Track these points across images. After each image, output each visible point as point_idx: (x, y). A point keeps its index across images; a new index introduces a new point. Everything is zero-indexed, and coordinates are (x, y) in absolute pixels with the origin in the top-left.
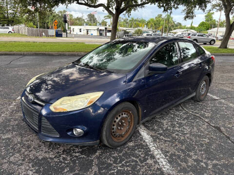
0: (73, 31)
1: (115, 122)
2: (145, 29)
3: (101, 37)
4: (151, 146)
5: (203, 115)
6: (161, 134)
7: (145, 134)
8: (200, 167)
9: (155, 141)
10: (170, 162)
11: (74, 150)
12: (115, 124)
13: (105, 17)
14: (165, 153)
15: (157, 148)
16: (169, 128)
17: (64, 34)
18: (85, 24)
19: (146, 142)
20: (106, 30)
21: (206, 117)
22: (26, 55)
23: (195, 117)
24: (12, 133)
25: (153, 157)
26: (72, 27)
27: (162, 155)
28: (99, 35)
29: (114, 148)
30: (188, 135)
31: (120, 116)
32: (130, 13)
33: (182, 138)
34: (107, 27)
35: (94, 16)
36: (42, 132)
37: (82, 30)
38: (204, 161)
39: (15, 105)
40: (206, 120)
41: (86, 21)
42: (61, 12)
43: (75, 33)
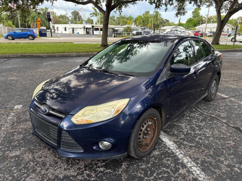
0: (58, 30)
1: (141, 130)
2: (133, 26)
3: (88, 35)
4: (177, 154)
5: (219, 116)
6: (184, 140)
7: (167, 141)
8: (235, 173)
9: (179, 147)
10: (203, 170)
11: (96, 164)
12: (141, 133)
13: (91, 14)
14: (195, 160)
15: (185, 155)
16: (189, 132)
17: (48, 33)
18: (69, 22)
19: (172, 150)
20: (93, 28)
21: (222, 118)
22: (12, 58)
23: (212, 119)
24: (20, 149)
25: (184, 166)
26: (56, 26)
27: (192, 163)
28: (85, 33)
29: (140, 159)
30: (211, 139)
31: (145, 124)
32: (121, 9)
33: (207, 142)
34: (94, 25)
35: (78, 13)
36: (62, 148)
37: (67, 29)
38: (237, 165)
39: (14, 116)
40: (224, 121)
41: (70, 18)
42: (42, 10)
43: (59, 32)
